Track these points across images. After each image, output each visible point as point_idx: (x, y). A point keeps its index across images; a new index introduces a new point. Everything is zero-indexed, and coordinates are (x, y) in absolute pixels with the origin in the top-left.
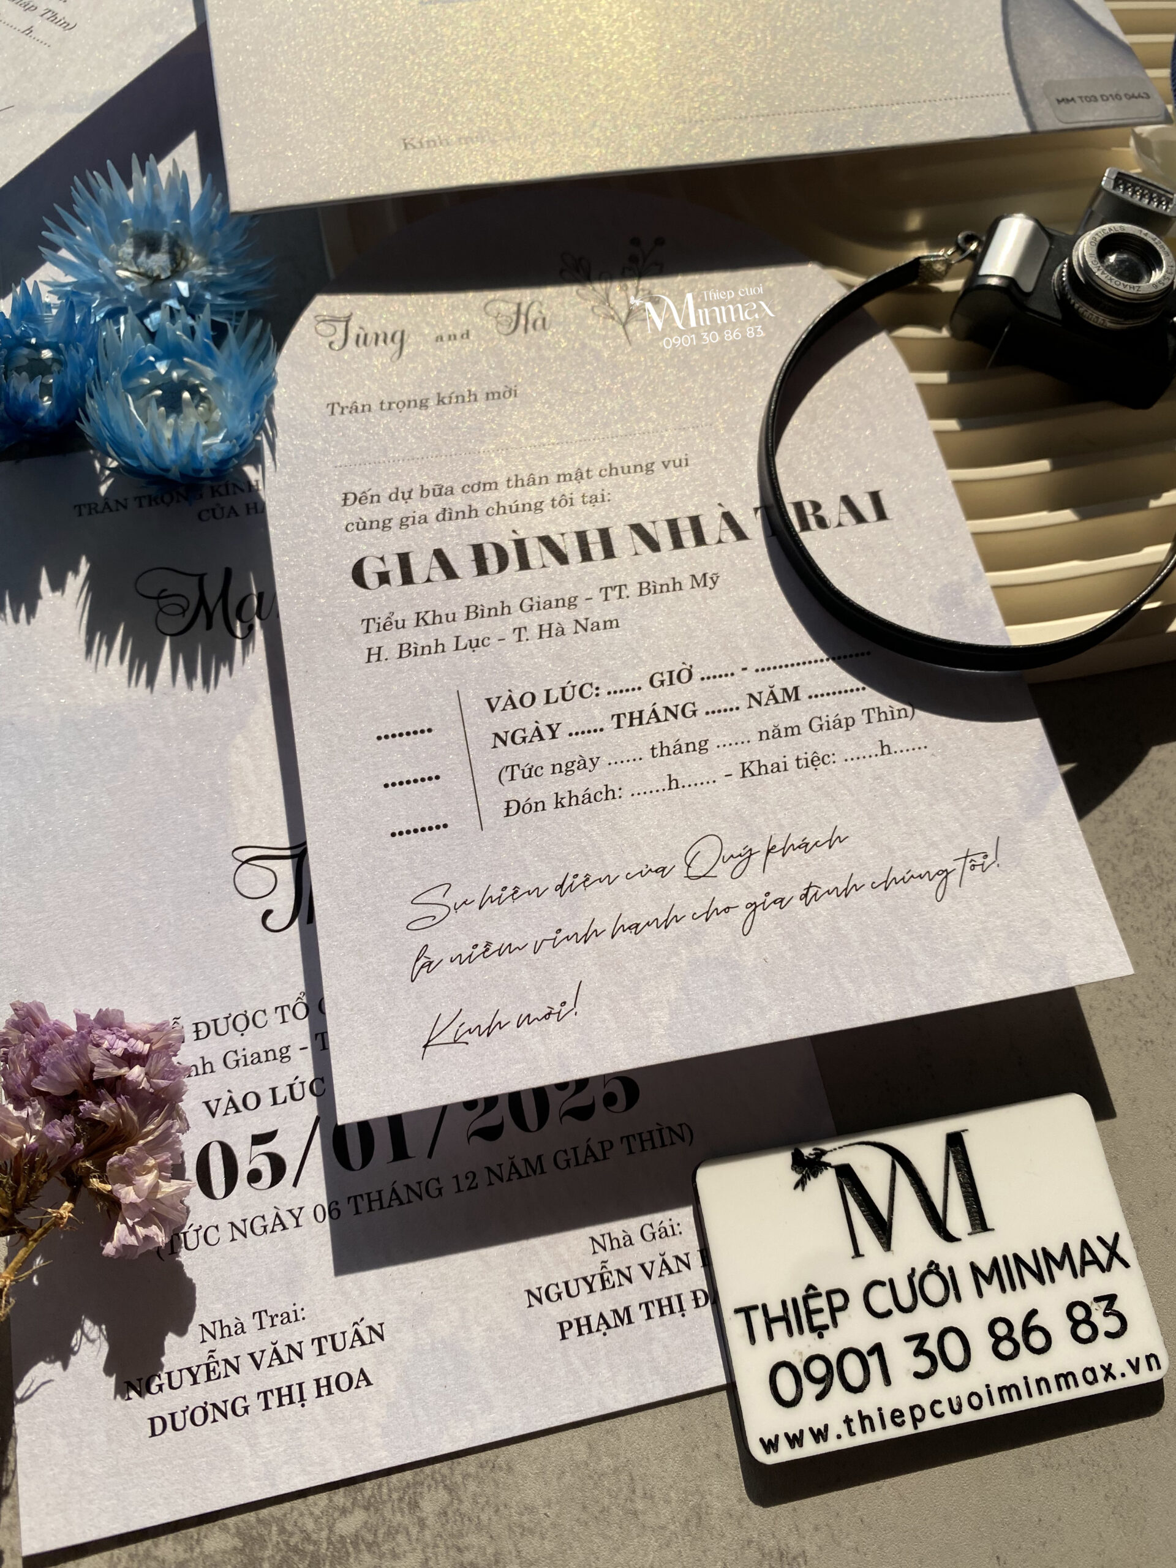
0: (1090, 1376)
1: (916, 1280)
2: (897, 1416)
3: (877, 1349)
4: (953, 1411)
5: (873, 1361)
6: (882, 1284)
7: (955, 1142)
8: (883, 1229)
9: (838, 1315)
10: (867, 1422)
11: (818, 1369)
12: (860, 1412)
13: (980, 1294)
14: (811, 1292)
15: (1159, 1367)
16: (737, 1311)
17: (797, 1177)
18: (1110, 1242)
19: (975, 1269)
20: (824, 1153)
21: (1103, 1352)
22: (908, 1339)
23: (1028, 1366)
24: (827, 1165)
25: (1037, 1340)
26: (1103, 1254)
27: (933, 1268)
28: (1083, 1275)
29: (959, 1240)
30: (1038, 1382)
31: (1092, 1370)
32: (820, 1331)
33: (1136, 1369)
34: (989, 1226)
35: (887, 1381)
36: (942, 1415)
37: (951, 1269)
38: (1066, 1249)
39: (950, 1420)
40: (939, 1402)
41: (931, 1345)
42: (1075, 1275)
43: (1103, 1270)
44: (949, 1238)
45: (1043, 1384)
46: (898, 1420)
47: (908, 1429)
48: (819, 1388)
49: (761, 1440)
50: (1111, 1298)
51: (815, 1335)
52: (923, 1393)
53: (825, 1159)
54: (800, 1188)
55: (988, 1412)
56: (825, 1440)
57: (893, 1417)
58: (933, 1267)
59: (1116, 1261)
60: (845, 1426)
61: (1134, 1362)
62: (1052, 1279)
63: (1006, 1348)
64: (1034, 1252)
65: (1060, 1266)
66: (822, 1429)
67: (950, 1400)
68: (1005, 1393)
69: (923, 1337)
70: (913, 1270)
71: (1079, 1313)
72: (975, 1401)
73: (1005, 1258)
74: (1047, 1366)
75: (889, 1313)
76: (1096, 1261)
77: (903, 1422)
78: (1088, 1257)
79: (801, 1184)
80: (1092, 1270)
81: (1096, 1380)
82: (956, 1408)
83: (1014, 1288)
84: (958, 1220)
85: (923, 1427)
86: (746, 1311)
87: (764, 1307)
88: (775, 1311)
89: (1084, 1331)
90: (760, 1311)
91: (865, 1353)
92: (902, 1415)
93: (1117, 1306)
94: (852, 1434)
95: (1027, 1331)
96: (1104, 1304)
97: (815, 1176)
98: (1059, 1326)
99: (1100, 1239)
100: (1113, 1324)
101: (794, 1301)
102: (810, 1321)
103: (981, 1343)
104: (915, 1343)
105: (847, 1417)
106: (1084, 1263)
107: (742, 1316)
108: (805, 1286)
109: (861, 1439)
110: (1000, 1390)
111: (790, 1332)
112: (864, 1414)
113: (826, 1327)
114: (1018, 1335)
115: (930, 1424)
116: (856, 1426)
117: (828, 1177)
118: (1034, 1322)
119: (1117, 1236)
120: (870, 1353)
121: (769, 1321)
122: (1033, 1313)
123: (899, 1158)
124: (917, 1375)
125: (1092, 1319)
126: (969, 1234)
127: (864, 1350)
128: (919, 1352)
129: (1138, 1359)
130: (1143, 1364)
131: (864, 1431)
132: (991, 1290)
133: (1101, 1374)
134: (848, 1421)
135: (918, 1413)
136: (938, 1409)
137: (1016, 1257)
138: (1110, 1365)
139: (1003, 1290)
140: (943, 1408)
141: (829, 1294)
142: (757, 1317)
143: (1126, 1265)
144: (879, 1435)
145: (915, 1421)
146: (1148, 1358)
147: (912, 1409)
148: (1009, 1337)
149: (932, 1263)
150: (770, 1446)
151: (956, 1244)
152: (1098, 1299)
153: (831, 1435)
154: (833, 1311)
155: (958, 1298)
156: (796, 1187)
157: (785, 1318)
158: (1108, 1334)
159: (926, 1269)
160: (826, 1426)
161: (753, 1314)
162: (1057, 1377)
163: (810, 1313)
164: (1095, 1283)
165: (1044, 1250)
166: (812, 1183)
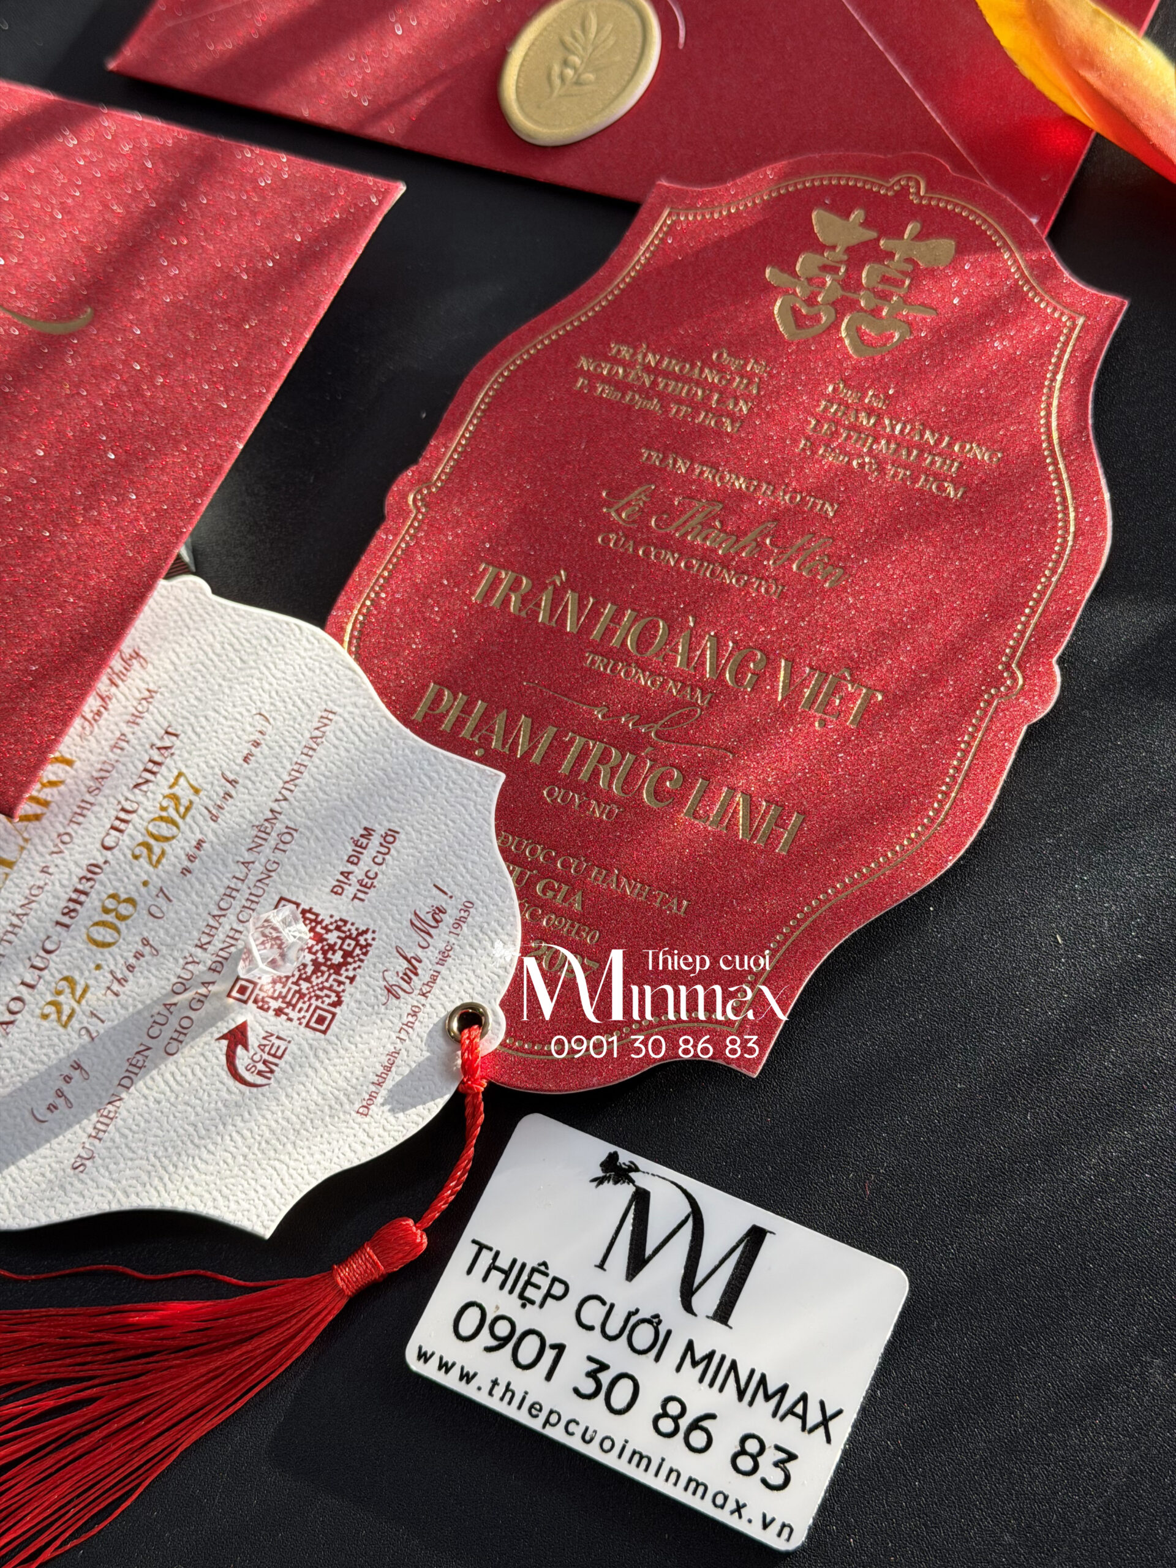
0: (720, 1500)
1: (634, 1320)
2: (535, 1409)
3: (560, 1348)
4: (583, 1437)
5: (549, 1355)
6: (604, 1303)
7: (755, 1237)
8: (637, 1262)
9: (549, 1300)
10: (509, 1395)
11: (502, 1329)
12: (509, 1384)
13: (678, 1368)
14: (542, 1268)
15: (788, 1540)
16: (474, 1242)
17: (600, 1174)
18: (829, 1413)
19: (690, 1346)
20: (637, 1170)
21: (748, 1490)
22: (590, 1359)
23: (674, 1452)
24: (631, 1181)
25: (698, 1439)
26: (814, 1416)
27: (654, 1321)
28: (782, 1418)
29: (695, 1315)
30: (671, 1471)
31: (726, 1498)
32: (526, 1301)
33: (765, 1526)
34: (730, 1323)
35: (549, 1377)
36: (572, 1434)
37: (669, 1333)
38: (783, 1390)
39: (575, 1443)
40: (578, 1423)
41: (605, 1378)
42: (774, 1414)
43: (804, 1428)
44: (688, 1307)
45: (674, 1476)
46: (534, 1412)
47: (536, 1424)
48: (494, 1343)
49: (420, 1348)
50: (792, 1457)
51: (520, 1302)
52: (571, 1408)
53: (633, 1175)
54: (595, 1183)
55: (610, 1460)
56: (468, 1382)
57: (532, 1407)
58: (656, 1320)
59: (821, 1431)
60: (490, 1385)
61: (768, 1520)
62: (751, 1403)
63: (666, 1425)
64: (752, 1372)
65: (768, 1398)
66: (471, 1374)
67: (587, 1429)
68: (636, 1457)
69: (604, 1367)
70: (637, 1311)
71: (752, 1446)
72: (607, 1445)
73: (723, 1358)
74: (690, 1465)
75: (591, 1328)
76: (803, 1418)
77: (536, 1416)
78: (799, 1409)
79: (600, 1181)
80: (793, 1422)
81: (722, 1507)
82: (587, 1438)
83: (711, 1385)
84: (708, 1298)
85: (549, 1432)
86: (482, 1247)
87: (497, 1254)
88: (503, 1263)
89: (745, 1463)
90: (492, 1254)
91: (548, 1343)
92: (540, 1410)
93: (789, 1466)
94: (491, 1393)
95: (695, 1425)
96: (783, 1456)
97: (616, 1183)
98: (726, 1443)
99: (822, 1404)
100: (777, 1477)
101: (524, 1266)
102: (524, 1289)
103: (648, 1405)
104: (594, 1366)
105: (496, 1380)
106: (791, 1411)
107: (476, 1248)
108: (541, 1261)
109: (494, 1403)
110: (634, 1453)
111: (502, 1287)
112: (511, 1387)
113: (532, 1302)
114: (684, 1423)
115: (556, 1433)
116: (499, 1391)
117: (625, 1192)
118: (705, 1424)
119: (839, 1412)
120: (553, 1347)
121: (493, 1267)
122: (712, 1416)
123: (696, 1214)
124: (576, 1391)
125: (760, 1459)
126: (708, 1317)
127: (549, 1341)
128: (592, 1375)
129: (773, 1520)
130: (775, 1528)
131: (502, 1399)
132: (691, 1373)
133: (731, 1505)
134: (495, 1383)
135: (554, 1419)
136: (572, 1427)
137: (734, 1366)
138: (744, 1505)
139: (701, 1380)
140: (578, 1431)
141: (555, 1280)
142: (486, 1258)
143: (829, 1440)
144: (510, 1411)
145: (547, 1422)
146: (784, 1526)
147: (551, 1412)
148: (675, 1419)
149: (657, 1316)
150: (423, 1356)
151: (690, 1315)
152: (778, 1448)
153: (475, 1383)
154: (549, 1294)
155: (657, 1359)
156: (593, 1180)
157: (507, 1273)
158: (764, 1481)
159: (648, 1316)
160: (475, 1375)
161: (484, 1251)
162: (690, 1480)
163: (528, 1283)
164: (788, 1432)
165: (763, 1378)
166: (608, 1186)
